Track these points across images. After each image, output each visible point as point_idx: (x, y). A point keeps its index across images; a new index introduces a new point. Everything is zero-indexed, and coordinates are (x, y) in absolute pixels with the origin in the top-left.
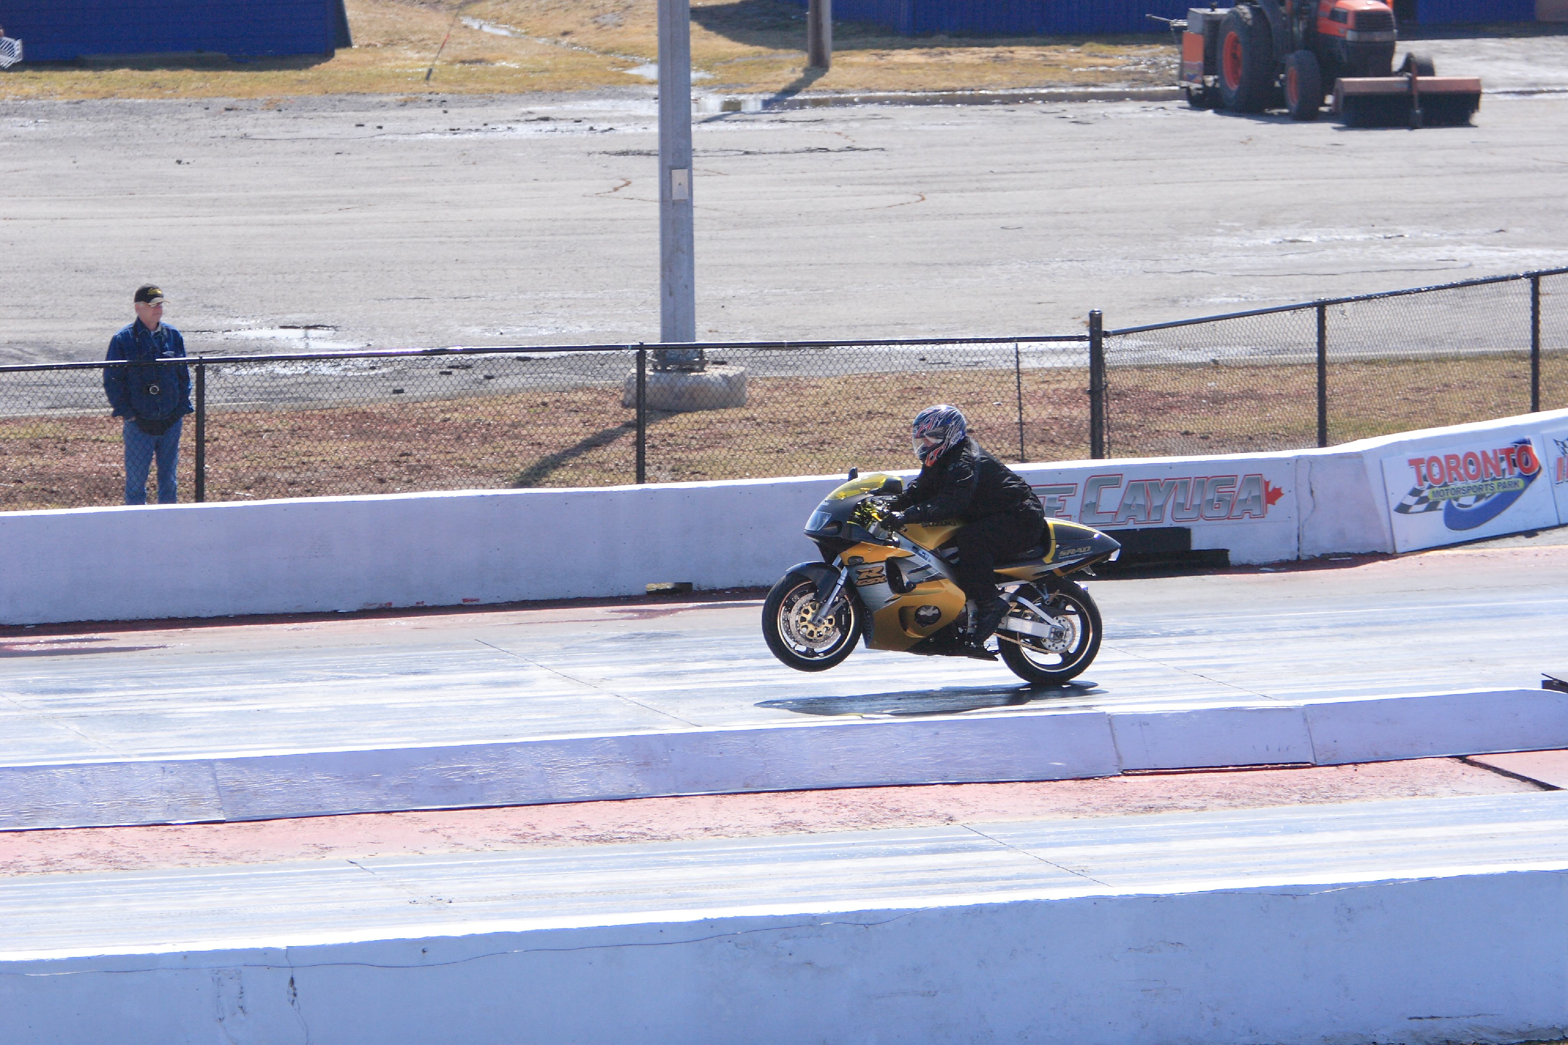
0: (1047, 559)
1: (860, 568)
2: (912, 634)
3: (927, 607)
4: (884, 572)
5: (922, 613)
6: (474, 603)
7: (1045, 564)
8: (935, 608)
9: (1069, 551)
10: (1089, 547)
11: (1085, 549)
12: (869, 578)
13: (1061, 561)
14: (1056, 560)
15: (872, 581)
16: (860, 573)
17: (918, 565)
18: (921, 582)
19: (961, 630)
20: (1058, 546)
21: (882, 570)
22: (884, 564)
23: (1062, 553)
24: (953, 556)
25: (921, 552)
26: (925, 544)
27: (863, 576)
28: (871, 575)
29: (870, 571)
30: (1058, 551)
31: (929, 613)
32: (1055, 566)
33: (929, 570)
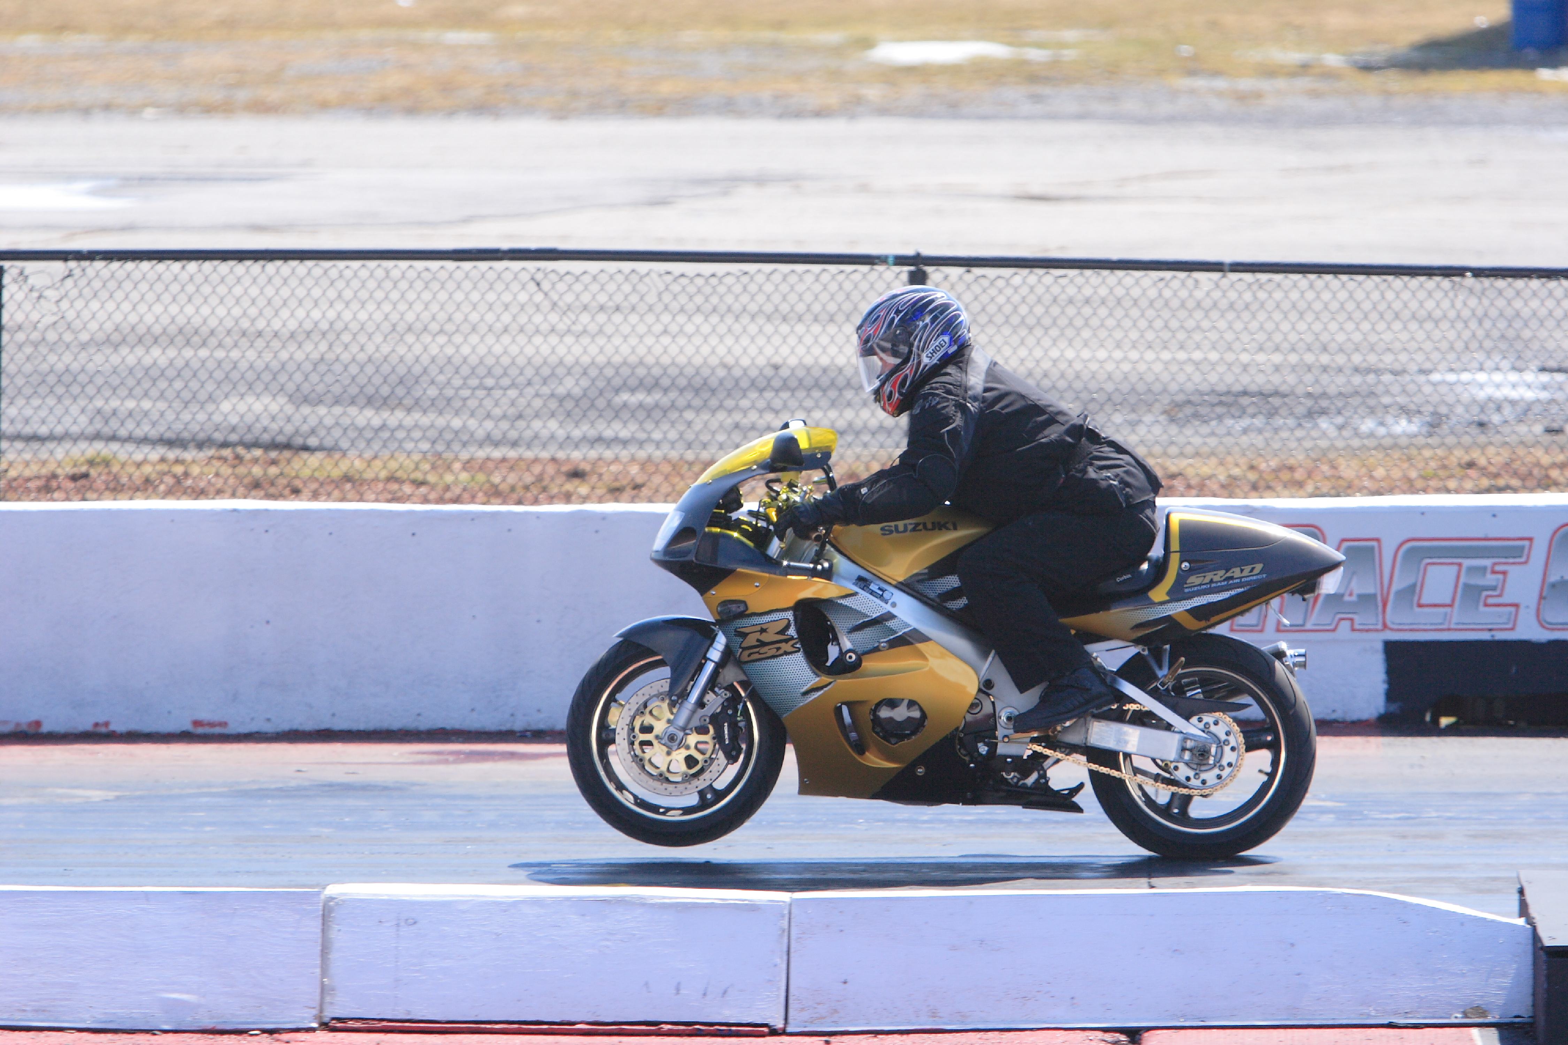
0: (1159, 594)
1: (744, 624)
2: (874, 760)
3: (892, 703)
4: (792, 632)
5: (884, 713)
6: (217, 730)
7: (1153, 604)
8: (912, 704)
9: (1209, 576)
10: (1259, 567)
11: (1247, 569)
12: (763, 644)
13: (1190, 597)
14: (1177, 593)
15: (770, 651)
16: (744, 635)
17: (867, 616)
18: (876, 649)
19: (983, 749)
20: (1185, 565)
21: (787, 627)
22: (790, 615)
23: (1194, 580)
24: (953, 594)
25: (873, 587)
26: (882, 569)
27: (751, 640)
28: (765, 638)
29: (763, 631)
30: (1182, 577)
31: (900, 714)
32: (1177, 609)
33: (891, 624)
